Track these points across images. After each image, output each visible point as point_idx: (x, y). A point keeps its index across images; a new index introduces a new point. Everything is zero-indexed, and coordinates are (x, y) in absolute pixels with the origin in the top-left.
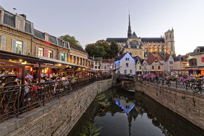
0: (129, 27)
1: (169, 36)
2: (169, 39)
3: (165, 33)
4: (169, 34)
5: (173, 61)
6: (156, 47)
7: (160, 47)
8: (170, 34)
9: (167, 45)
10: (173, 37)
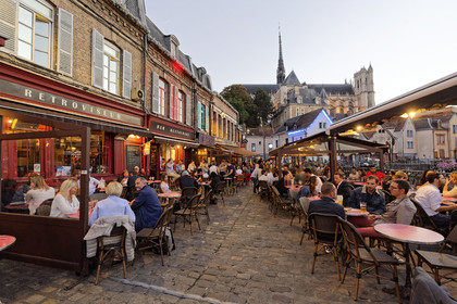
0: (281, 62)
1: (363, 80)
2: (364, 88)
3: (356, 76)
4: (363, 76)
5: (414, 131)
6: (338, 103)
7: (346, 104)
8: (365, 76)
9: (359, 99)
10: (372, 83)
